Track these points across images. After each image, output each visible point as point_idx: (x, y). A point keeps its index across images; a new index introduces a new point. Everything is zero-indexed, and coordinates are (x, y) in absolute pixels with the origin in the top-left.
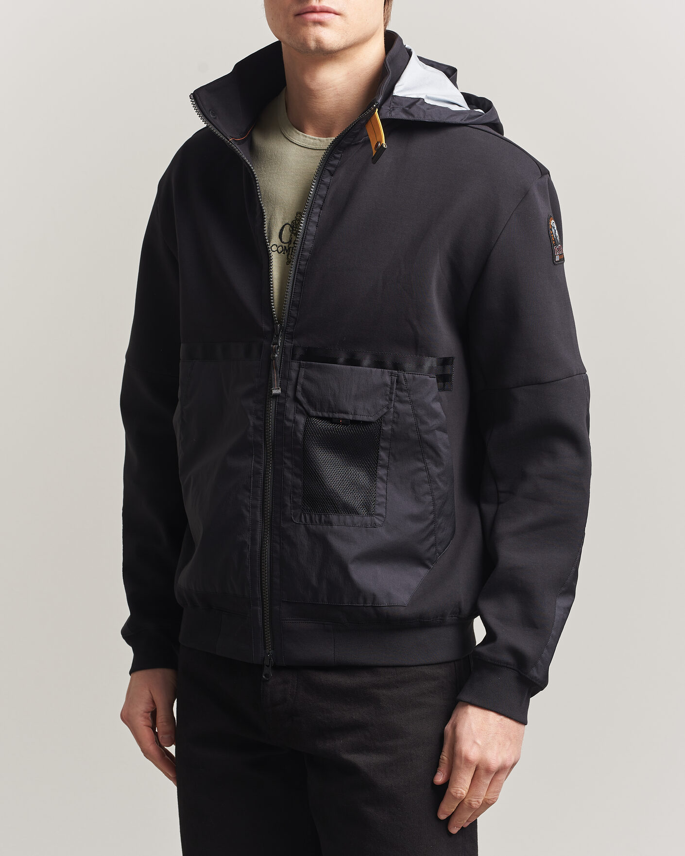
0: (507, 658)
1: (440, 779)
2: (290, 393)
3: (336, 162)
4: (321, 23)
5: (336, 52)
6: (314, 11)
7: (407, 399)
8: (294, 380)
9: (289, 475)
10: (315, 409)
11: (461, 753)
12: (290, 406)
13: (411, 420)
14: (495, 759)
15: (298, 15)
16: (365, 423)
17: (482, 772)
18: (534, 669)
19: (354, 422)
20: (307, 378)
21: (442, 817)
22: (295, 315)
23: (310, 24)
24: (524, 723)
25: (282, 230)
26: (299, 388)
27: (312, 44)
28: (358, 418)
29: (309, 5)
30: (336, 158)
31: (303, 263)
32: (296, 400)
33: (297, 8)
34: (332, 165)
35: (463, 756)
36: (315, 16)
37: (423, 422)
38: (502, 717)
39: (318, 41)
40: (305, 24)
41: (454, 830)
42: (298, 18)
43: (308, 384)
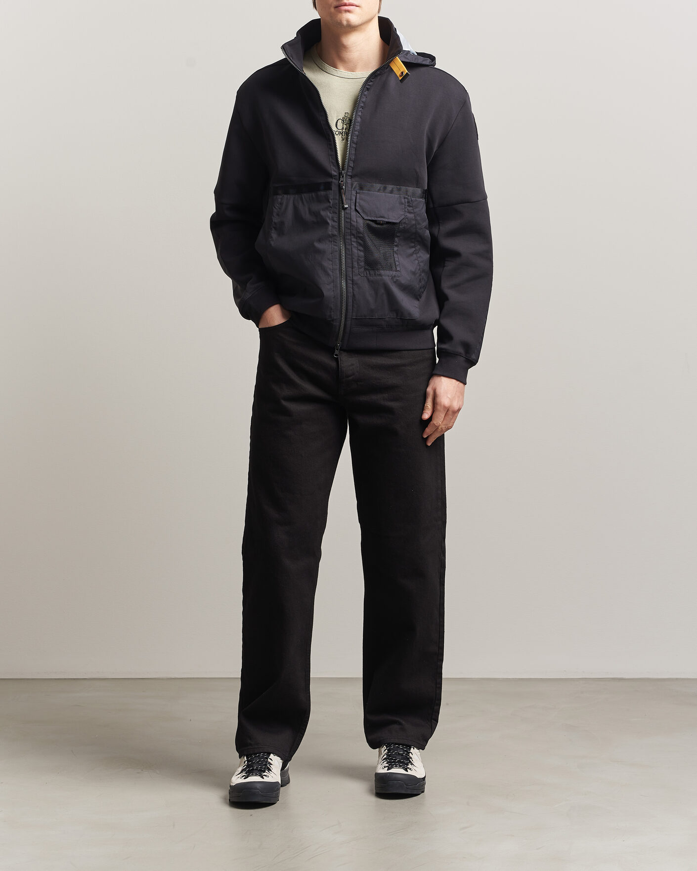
0: (461, 350)
1: (426, 416)
2: (353, 207)
3: (371, 83)
4: (349, 11)
5: (358, 26)
6: (345, 5)
7: (412, 211)
8: (354, 200)
9: (355, 251)
10: (367, 216)
11: (441, 403)
12: (354, 213)
13: (414, 222)
14: (456, 406)
15: (336, 7)
16: (394, 224)
17: (450, 412)
18: (474, 355)
19: (388, 223)
20: (361, 199)
21: (425, 436)
22: (352, 166)
23: (343, 12)
24: (465, 384)
25: (337, 122)
26: (357, 204)
27: (345, 23)
28: (390, 221)
29: (342, 2)
30: (371, 81)
31: (354, 137)
32: (356, 210)
33: (335, 3)
34: (369, 85)
35: (442, 404)
36: (346, 8)
37: (419, 224)
38: (459, 382)
39: (348, 21)
40: (340, 12)
41: (429, 444)
42: (336, 9)
43: (362, 203)
